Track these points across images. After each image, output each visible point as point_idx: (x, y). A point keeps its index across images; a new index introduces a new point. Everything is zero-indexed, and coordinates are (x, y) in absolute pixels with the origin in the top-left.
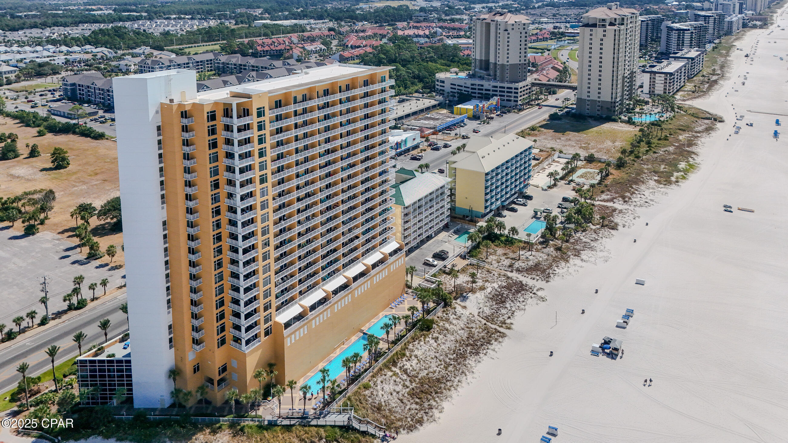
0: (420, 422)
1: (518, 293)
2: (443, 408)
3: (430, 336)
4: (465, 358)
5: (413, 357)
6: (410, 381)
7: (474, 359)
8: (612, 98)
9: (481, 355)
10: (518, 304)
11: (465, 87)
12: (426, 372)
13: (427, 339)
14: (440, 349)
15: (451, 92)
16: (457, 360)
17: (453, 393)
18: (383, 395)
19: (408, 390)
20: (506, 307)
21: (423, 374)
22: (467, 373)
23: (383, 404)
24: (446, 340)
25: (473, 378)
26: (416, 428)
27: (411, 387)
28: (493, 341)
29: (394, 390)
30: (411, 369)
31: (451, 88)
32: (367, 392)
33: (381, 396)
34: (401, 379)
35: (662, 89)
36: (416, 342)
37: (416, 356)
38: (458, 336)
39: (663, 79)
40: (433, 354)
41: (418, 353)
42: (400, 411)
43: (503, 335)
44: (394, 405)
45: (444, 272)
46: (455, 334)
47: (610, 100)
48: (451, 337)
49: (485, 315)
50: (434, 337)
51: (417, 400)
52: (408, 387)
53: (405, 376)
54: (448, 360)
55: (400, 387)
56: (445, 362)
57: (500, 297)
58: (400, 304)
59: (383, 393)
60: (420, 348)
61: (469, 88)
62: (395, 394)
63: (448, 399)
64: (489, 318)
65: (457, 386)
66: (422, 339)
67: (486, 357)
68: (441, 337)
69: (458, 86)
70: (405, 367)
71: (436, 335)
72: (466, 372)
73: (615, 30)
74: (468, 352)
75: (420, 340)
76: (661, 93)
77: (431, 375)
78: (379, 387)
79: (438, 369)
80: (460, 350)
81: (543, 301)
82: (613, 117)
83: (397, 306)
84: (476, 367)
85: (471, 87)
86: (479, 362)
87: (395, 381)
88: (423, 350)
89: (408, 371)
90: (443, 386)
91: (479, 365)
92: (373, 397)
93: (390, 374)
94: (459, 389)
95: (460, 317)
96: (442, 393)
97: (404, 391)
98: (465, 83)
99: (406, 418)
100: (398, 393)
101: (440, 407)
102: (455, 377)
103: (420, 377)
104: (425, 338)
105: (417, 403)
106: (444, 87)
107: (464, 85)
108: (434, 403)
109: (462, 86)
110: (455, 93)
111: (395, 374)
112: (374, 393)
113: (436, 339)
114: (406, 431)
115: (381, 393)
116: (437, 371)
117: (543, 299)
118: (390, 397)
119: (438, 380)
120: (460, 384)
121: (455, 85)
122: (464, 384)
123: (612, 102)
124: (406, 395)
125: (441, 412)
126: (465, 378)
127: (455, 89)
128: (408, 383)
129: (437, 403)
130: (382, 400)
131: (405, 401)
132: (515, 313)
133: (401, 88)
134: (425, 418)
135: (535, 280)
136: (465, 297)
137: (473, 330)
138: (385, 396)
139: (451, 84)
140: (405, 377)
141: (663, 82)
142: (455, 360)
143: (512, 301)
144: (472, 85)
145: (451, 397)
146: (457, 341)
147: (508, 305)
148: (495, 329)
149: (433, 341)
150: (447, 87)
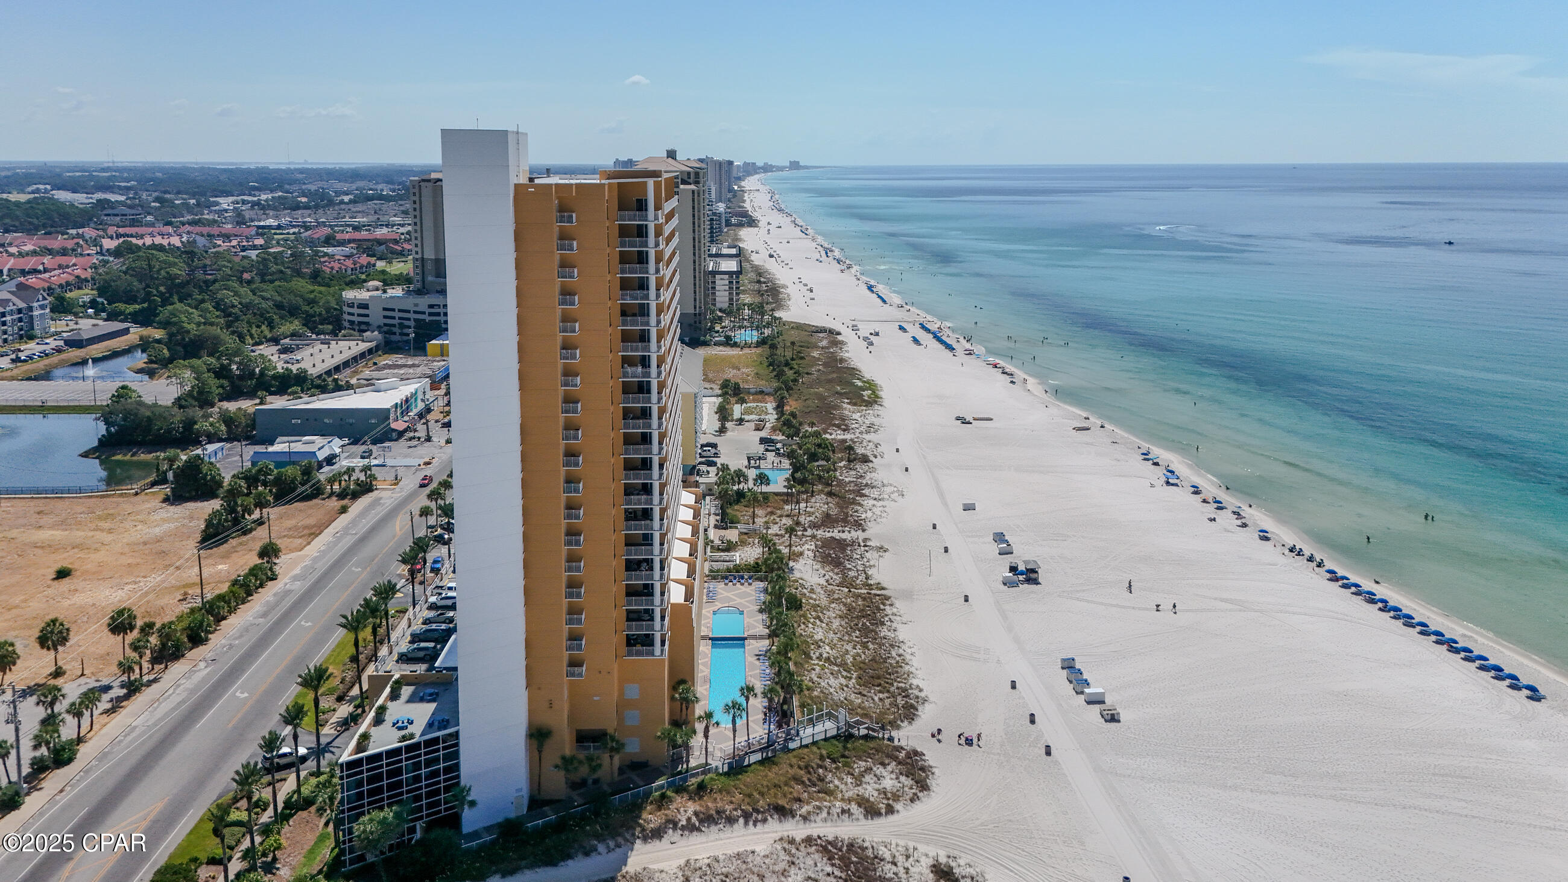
0: (911, 707)
1: (845, 551)
2: (919, 686)
3: (809, 616)
4: (874, 631)
6: (845, 670)
7: (886, 630)
8: (695, 308)
9: (889, 623)
11: (415, 312)
12: (850, 656)
13: (810, 620)
15: (385, 325)
16: (867, 636)
17: (909, 668)
19: (854, 680)
20: (850, 568)
21: (849, 659)
22: (900, 646)
24: (829, 618)
25: (911, 647)
26: (914, 714)
27: (854, 676)
28: (883, 606)
29: (841, 684)
31: (385, 317)
32: (817, 693)
34: (832, 669)
35: (727, 299)
39: (727, 282)
41: (819, 638)
42: (872, 705)
43: (886, 597)
47: (693, 311)
48: (830, 614)
50: (814, 616)
52: (851, 678)
53: (833, 666)
54: (857, 639)
55: (843, 679)
56: (857, 642)
57: (830, 559)
58: (714, 595)
61: (424, 313)
62: (845, 688)
63: (914, 676)
65: (906, 661)
67: (895, 623)
68: (820, 615)
69: (400, 311)
70: (824, 657)
72: (897, 644)
73: (693, 192)
74: (868, 624)
75: (804, 622)
76: (725, 306)
77: (858, 659)
78: (822, 683)
79: (859, 650)
81: (889, 552)
82: (702, 338)
83: (715, 598)
84: (898, 636)
85: (428, 310)
86: (895, 630)
87: (832, 674)
90: (887, 665)
92: (828, 696)
93: (816, 666)
94: (910, 663)
95: (813, 589)
96: (897, 672)
97: (851, 682)
98: (416, 305)
99: (888, 709)
100: (848, 686)
101: (915, 687)
102: (889, 653)
103: (851, 664)
104: (805, 618)
106: (367, 316)
107: (412, 309)
109: (408, 312)
110: (394, 326)
111: (823, 666)
113: (819, 618)
114: (906, 723)
116: (860, 653)
117: (886, 550)
118: (844, 693)
120: (906, 658)
121: (393, 310)
123: (695, 314)
124: (859, 686)
126: (903, 651)
127: (394, 318)
128: (846, 673)
129: (905, 683)
131: (865, 693)
132: (868, 572)
133: (264, 327)
134: (912, 702)
135: (846, 532)
136: (788, 567)
137: (844, 600)
138: (839, 692)
139: (385, 309)
140: (835, 667)
141: (727, 288)
142: (864, 636)
143: (849, 560)
144: (431, 306)
145: (913, 673)
147: (850, 566)
148: (868, 593)
150: (376, 316)
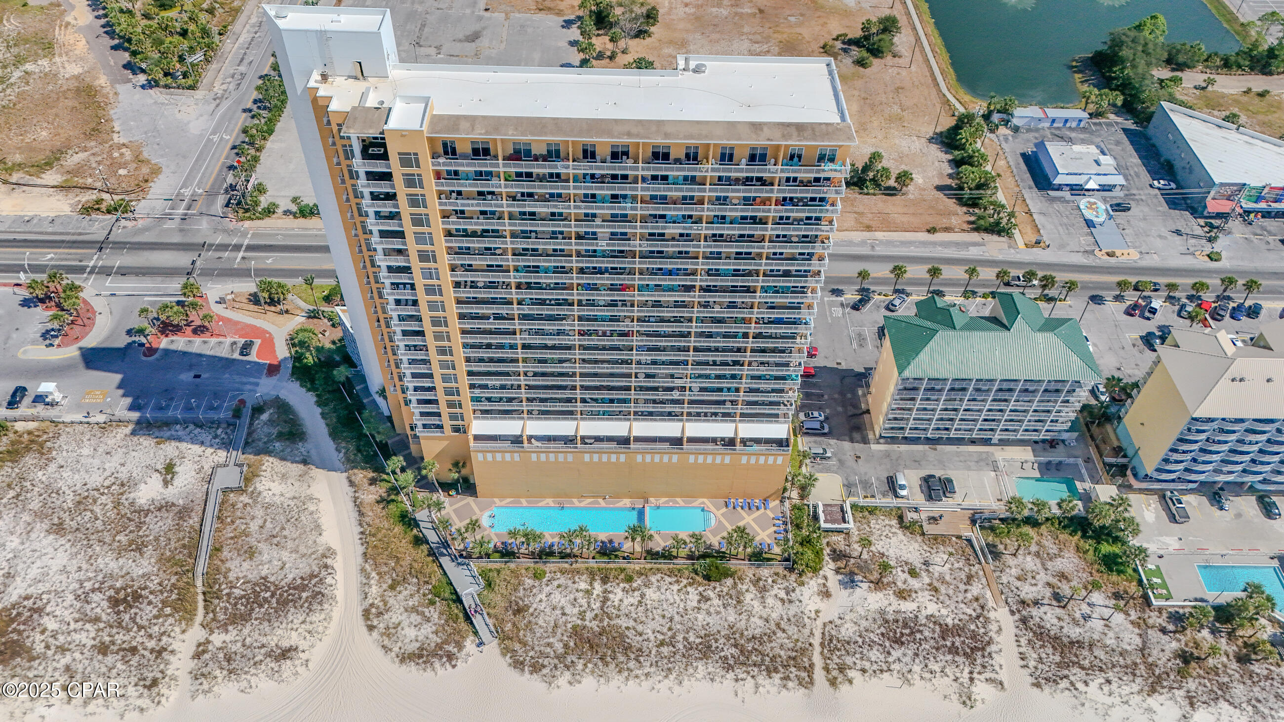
0: (536, 668)
1: (950, 652)
2: (580, 682)
3: (701, 589)
4: (705, 656)
5: (637, 593)
6: (596, 615)
7: (711, 669)
9: (731, 675)
10: (917, 668)
12: (631, 623)
13: (689, 589)
14: (692, 615)
16: (691, 649)
17: (617, 680)
18: (541, 601)
19: (579, 622)
20: (889, 653)
21: (623, 622)
22: (672, 677)
23: (531, 610)
24: (718, 613)
25: (670, 689)
26: (523, 670)
27: (587, 623)
28: (777, 677)
29: (562, 608)
30: (616, 603)
32: (529, 582)
33: (538, 599)
34: (589, 603)
36: (668, 579)
37: (643, 596)
38: (743, 622)
40: (671, 611)
41: (651, 594)
42: (538, 635)
43: (808, 683)
44: (541, 622)
45: (901, 518)
46: (744, 617)
48: (731, 616)
49: (834, 633)
50: (705, 594)
51: (572, 644)
52: (583, 619)
53: (598, 604)
54: (680, 637)
55: (576, 611)
56: (673, 637)
57: (907, 631)
58: (747, 509)
59: (544, 599)
60: (663, 590)
62: (558, 612)
63: (602, 679)
64: (831, 644)
65: (637, 677)
66: (685, 582)
67: (734, 683)
68: (716, 602)
70: (611, 596)
71: (710, 593)
72: (674, 675)
74: (722, 654)
75: (677, 582)
77: (630, 633)
78: (547, 590)
79: (650, 635)
80: (716, 641)
81: (964, 703)
83: (739, 509)
84: (697, 680)
86: (712, 680)
87: (575, 600)
88: (663, 597)
89: (609, 603)
90: (621, 658)
91: (707, 684)
92: (528, 593)
93: (583, 586)
94: (631, 683)
95: (790, 602)
96: (607, 664)
97: (574, 619)
99: (533, 649)
100: (564, 614)
101: (578, 677)
102: (651, 665)
103: (612, 623)
104: (690, 584)
105: (566, 646)
108: (580, 667)
111: (588, 592)
112: (534, 591)
113: (703, 598)
114: (510, 661)
115: (543, 596)
116: (646, 637)
117: (967, 700)
118: (548, 610)
119: (627, 648)
120: (643, 678)
122: (646, 684)
124: (569, 626)
125: (570, 683)
126: (660, 678)
128: (589, 615)
129: (583, 670)
130: (535, 606)
131: (559, 631)
132: (886, 675)
134: (545, 671)
135: (1021, 663)
136: (853, 581)
137: (780, 634)
138: (544, 605)
140: (596, 606)
142: (690, 647)
143: (917, 655)
145: (608, 681)
146: (731, 627)
147: (896, 653)
148: (812, 665)
149: (697, 598)
